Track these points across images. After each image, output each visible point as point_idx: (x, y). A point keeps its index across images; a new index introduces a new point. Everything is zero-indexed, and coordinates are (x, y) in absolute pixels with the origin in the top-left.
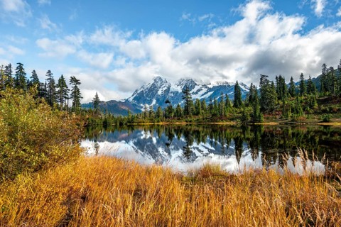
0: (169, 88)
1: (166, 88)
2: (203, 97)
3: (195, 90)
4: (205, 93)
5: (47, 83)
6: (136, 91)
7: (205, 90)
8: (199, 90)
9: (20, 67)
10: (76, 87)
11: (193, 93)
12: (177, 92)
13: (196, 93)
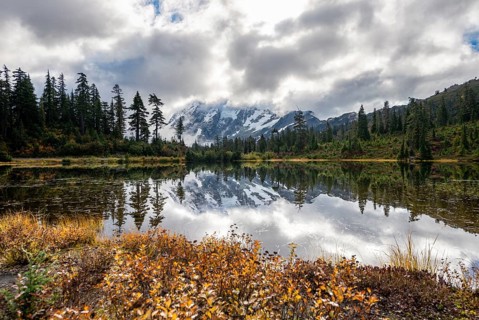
0: (219, 114)
1: (215, 113)
2: (265, 126)
3: (254, 117)
4: (269, 121)
5: (115, 102)
6: (174, 117)
7: (268, 117)
8: (260, 117)
9: (83, 79)
10: (157, 109)
11: (252, 121)
12: (231, 119)
13: (257, 121)
